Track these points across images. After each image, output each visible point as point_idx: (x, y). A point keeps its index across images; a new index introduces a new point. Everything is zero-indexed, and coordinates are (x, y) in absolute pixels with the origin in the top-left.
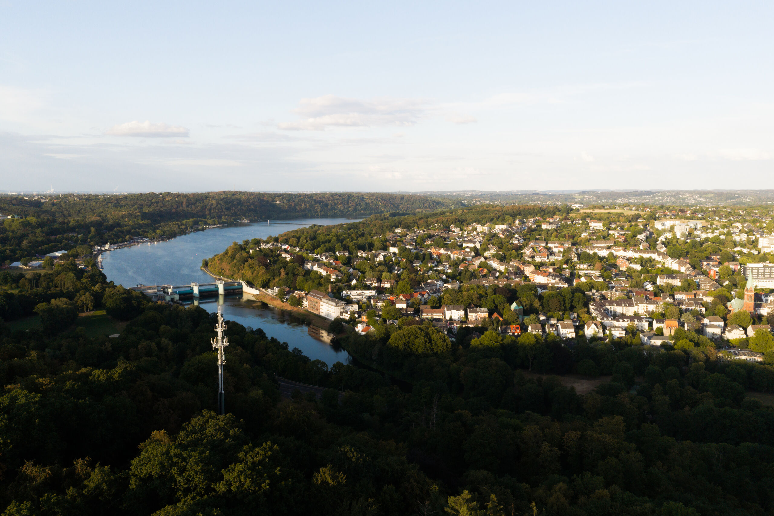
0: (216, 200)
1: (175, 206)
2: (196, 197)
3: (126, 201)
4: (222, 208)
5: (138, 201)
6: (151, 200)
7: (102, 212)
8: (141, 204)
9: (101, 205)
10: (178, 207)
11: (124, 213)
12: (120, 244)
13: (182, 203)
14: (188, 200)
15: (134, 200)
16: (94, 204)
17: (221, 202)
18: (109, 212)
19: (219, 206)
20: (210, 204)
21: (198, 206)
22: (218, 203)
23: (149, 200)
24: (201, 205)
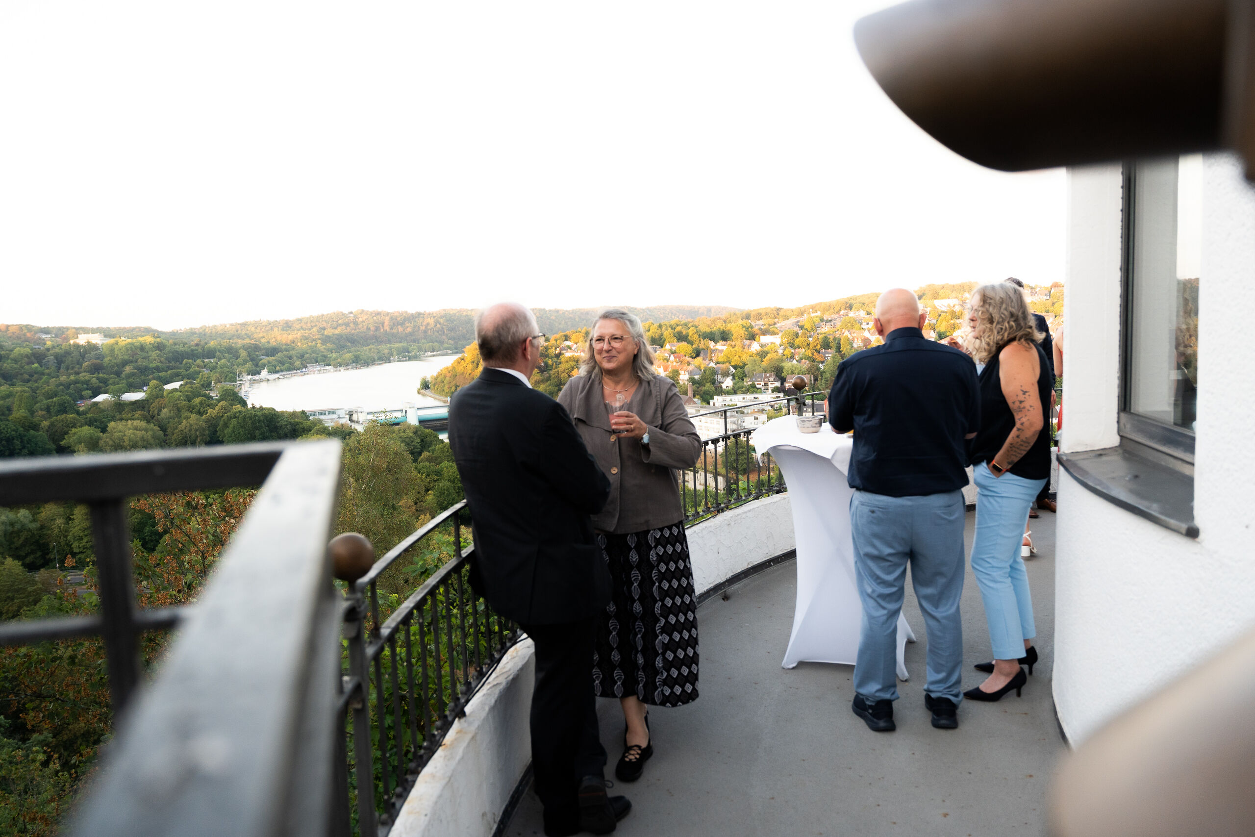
0: (434, 317)
1: (372, 328)
2: (404, 314)
3: (300, 323)
4: (442, 328)
5: (317, 323)
6: (337, 322)
7: (263, 337)
8: (322, 326)
9: (263, 330)
10: (377, 329)
11: (295, 336)
12: (285, 373)
13: (383, 324)
14: (392, 319)
15: (312, 322)
16: (253, 329)
17: (441, 321)
18: (273, 336)
19: (438, 326)
20: (424, 324)
21: (408, 327)
22: (437, 322)
23: (334, 321)
24: (412, 325)
